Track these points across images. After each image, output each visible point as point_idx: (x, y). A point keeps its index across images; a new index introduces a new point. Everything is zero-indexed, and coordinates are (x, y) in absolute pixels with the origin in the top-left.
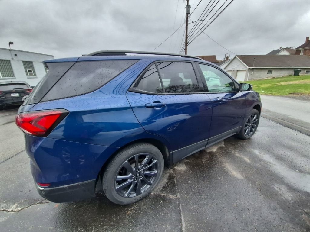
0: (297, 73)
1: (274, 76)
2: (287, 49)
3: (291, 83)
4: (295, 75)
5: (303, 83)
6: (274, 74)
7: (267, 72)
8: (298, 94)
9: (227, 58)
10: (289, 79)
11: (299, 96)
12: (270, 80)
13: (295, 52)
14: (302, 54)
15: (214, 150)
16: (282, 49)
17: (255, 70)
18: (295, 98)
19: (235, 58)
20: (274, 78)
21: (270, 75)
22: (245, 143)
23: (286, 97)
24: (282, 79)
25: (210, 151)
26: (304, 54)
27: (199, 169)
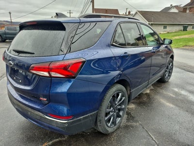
0: (185, 29)
1: (168, 31)
2: (176, 7)
3: (182, 37)
4: (184, 30)
5: (191, 37)
6: (169, 29)
7: (163, 28)
8: (190, 46)
9: (129, 12)
10: (179, 33)
11: (189, 48)
12: (166, 35)
13: (182, 10)
14: (188, 11)
15: (148, 91)
16: (172, 7)
17: (153, 25)
18: (188, 50)
19: (136, 13)
20: (168, 33)
21: (165, 30)
22: (166, 85)
23: (181, 49)
24: (175, 34)
25: (146, 92)
26: (190, 11)
27: (144, 105)
